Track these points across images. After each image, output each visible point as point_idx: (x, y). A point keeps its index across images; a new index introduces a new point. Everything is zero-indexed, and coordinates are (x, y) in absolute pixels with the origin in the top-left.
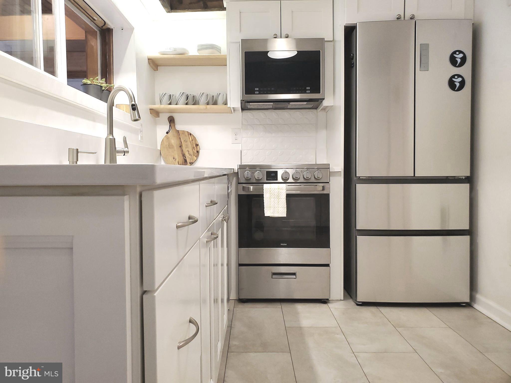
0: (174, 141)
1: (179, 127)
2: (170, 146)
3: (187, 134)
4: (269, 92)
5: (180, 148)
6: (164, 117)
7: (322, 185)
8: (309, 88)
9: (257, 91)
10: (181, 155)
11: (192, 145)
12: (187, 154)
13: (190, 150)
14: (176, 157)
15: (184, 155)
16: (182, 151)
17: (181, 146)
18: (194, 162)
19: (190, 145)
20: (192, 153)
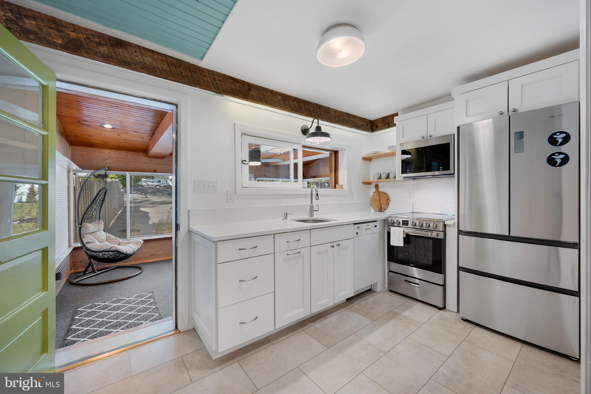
0: (377, 197)
1: (381, 190)
2: (375, 200)
3: (383, 193)
4: (415, 172)
5: (379, 201)
6: (373, 185)
7: (437, 232)
8: (442, 167)
9: (408, 171)
10: (380, 205)
11: (385, 199)
12: (382, 204)
13: (384, 202)
14: (377, 205)
15: (381, 205)
16: (380, 202)
17: (380, 200)
18: (386, 209)
19: (384, 199)
20: (385, 204)
